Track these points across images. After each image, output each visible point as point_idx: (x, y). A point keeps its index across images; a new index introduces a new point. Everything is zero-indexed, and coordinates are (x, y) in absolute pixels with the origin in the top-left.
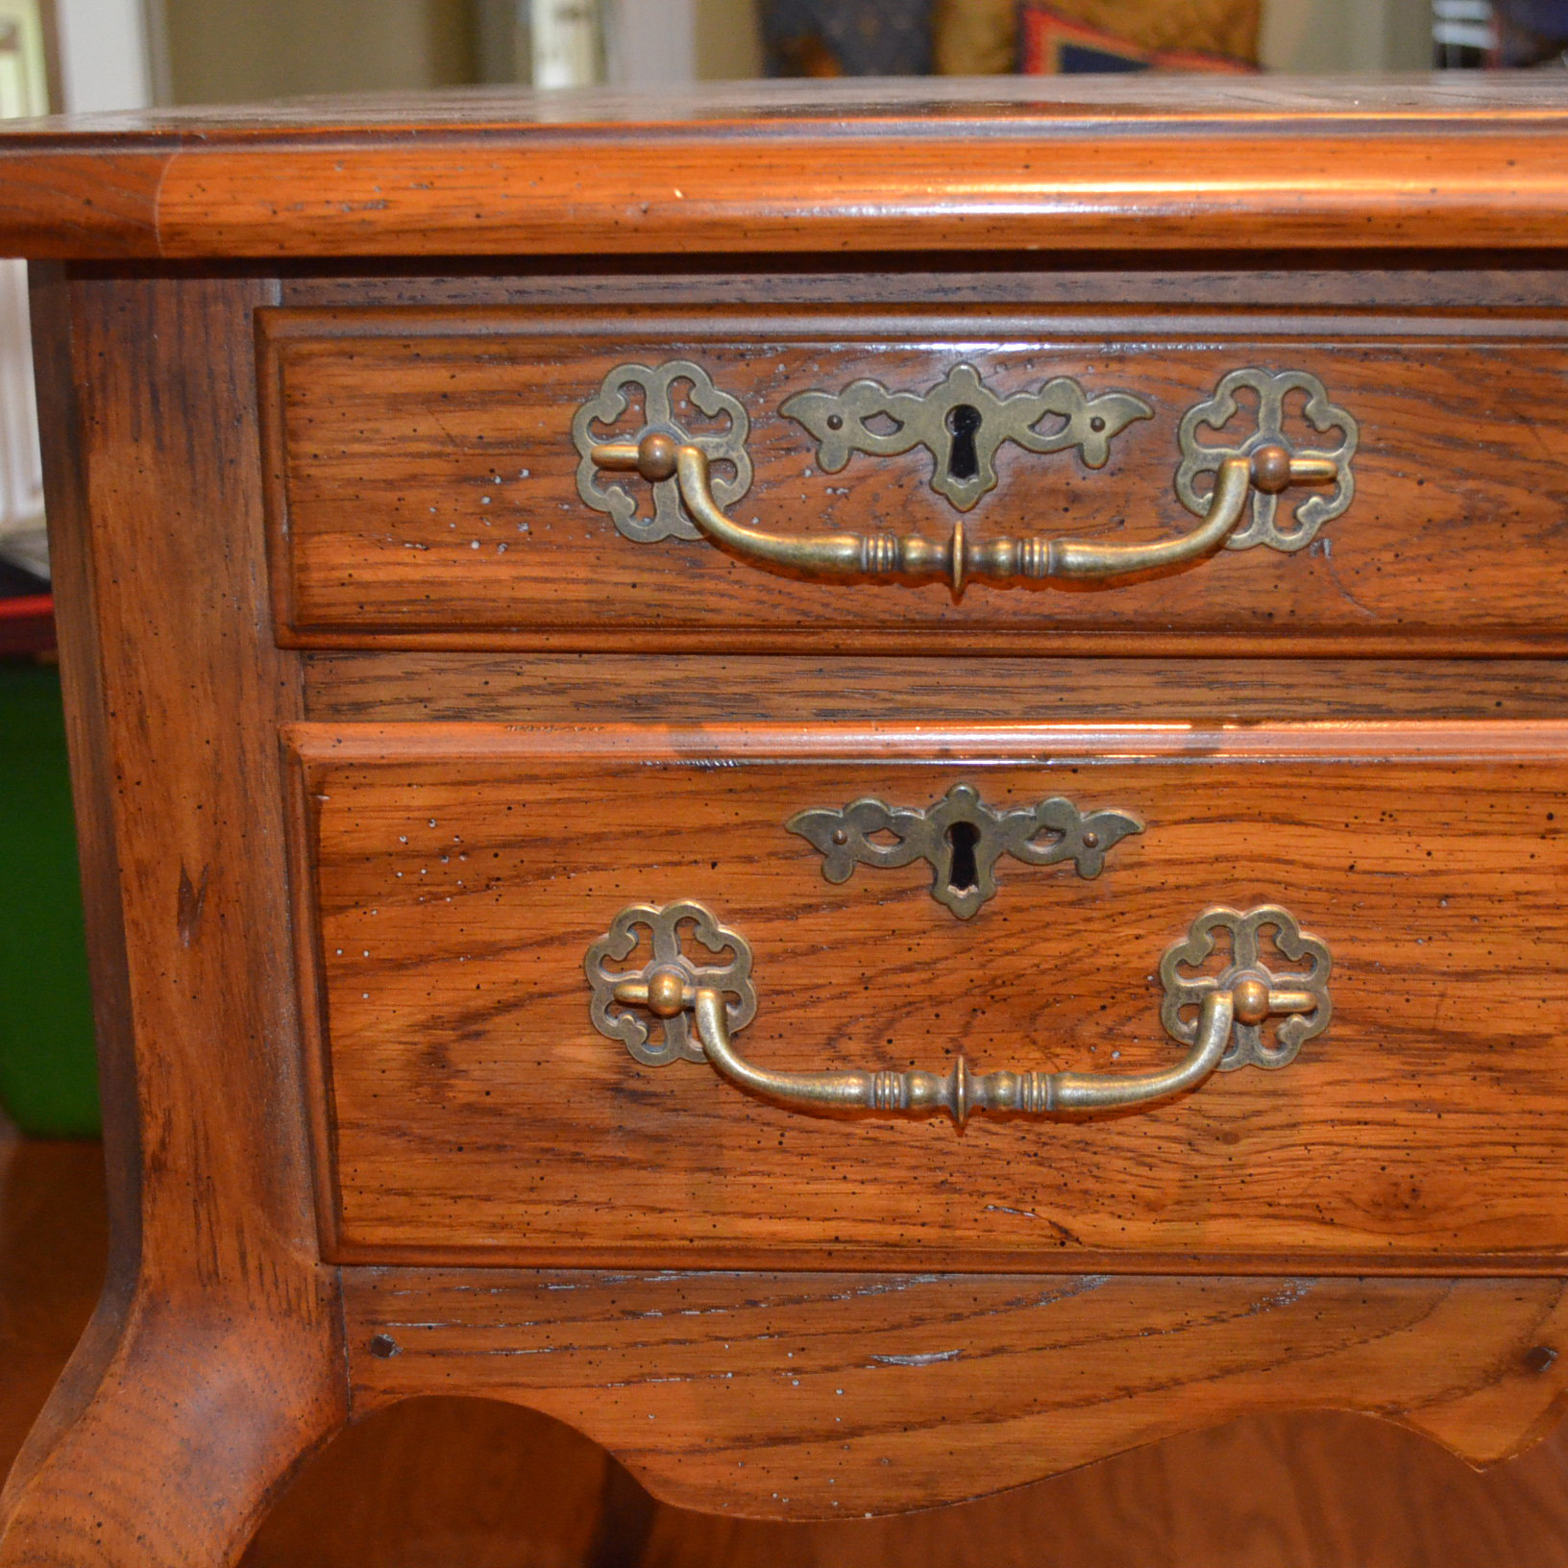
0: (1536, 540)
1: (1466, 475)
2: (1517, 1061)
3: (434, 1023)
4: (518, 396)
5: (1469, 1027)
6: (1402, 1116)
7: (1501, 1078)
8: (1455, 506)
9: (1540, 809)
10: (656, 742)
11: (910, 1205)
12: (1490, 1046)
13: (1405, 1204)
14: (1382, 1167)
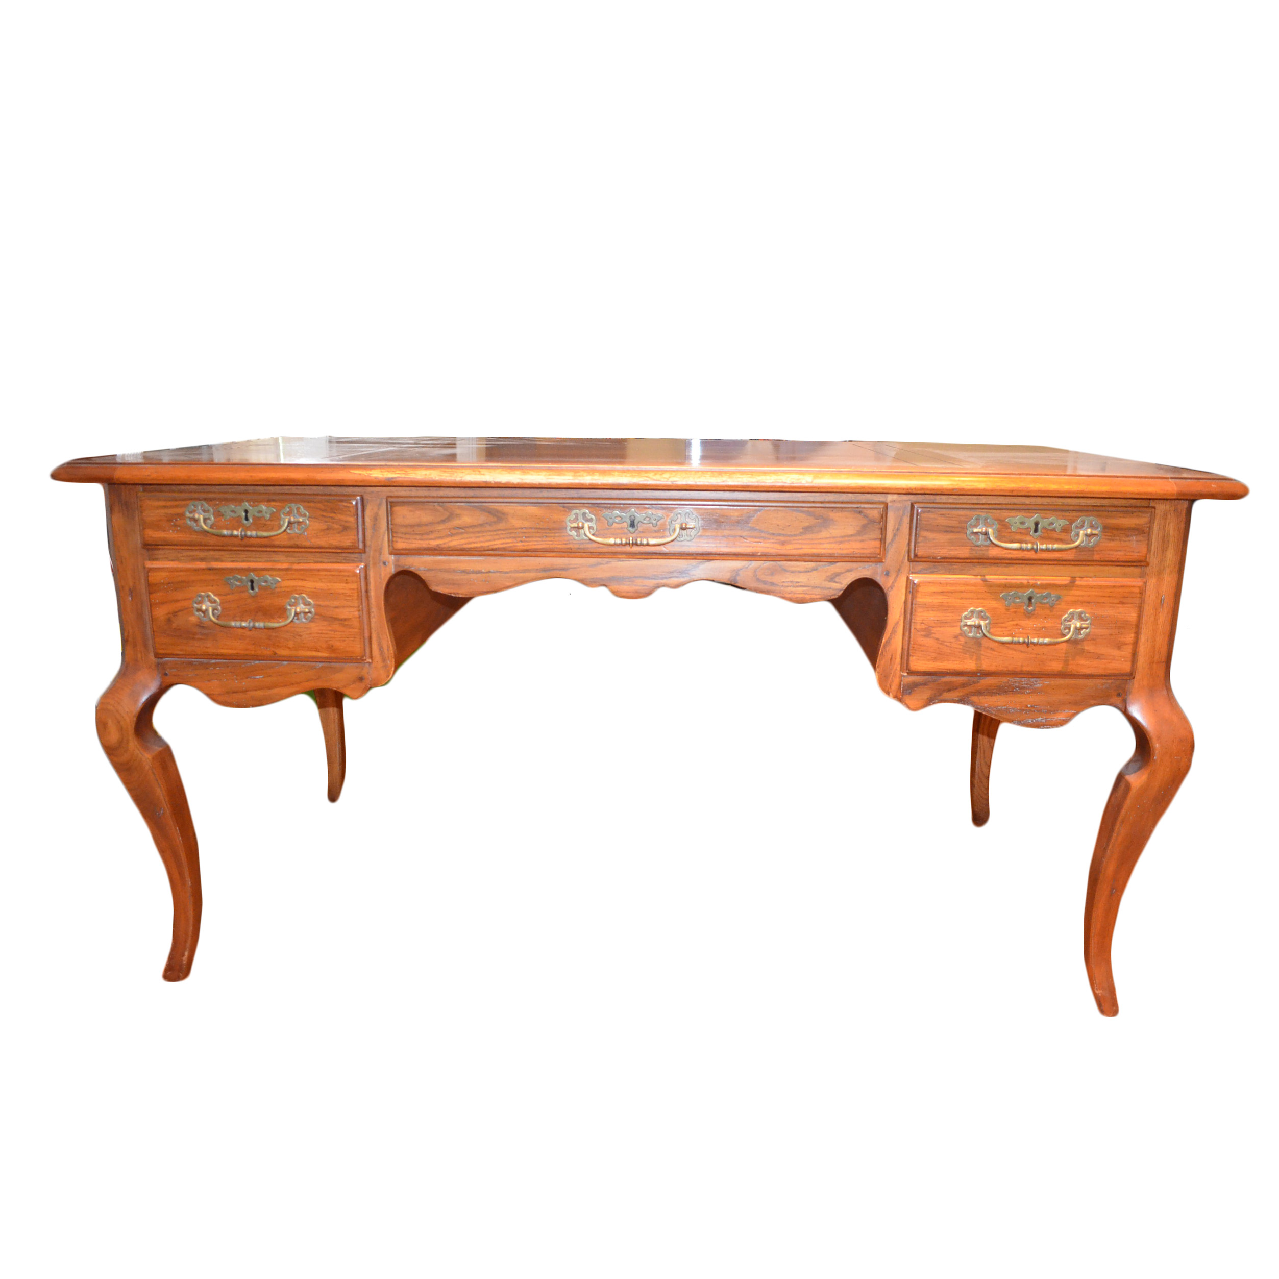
0: (339, 533)
1: (326, 522)
2: (346, 623)
3: (169, 613)
4: (176, 506)
5: (338, 617)
6: (328, 632)
7: (344, 626)
8: (325, 527)
9: (345, 578)
10: (203, 565)
11: (249, 647)
12: (342, 620)
13: (331, 648)
14: (327, 642)
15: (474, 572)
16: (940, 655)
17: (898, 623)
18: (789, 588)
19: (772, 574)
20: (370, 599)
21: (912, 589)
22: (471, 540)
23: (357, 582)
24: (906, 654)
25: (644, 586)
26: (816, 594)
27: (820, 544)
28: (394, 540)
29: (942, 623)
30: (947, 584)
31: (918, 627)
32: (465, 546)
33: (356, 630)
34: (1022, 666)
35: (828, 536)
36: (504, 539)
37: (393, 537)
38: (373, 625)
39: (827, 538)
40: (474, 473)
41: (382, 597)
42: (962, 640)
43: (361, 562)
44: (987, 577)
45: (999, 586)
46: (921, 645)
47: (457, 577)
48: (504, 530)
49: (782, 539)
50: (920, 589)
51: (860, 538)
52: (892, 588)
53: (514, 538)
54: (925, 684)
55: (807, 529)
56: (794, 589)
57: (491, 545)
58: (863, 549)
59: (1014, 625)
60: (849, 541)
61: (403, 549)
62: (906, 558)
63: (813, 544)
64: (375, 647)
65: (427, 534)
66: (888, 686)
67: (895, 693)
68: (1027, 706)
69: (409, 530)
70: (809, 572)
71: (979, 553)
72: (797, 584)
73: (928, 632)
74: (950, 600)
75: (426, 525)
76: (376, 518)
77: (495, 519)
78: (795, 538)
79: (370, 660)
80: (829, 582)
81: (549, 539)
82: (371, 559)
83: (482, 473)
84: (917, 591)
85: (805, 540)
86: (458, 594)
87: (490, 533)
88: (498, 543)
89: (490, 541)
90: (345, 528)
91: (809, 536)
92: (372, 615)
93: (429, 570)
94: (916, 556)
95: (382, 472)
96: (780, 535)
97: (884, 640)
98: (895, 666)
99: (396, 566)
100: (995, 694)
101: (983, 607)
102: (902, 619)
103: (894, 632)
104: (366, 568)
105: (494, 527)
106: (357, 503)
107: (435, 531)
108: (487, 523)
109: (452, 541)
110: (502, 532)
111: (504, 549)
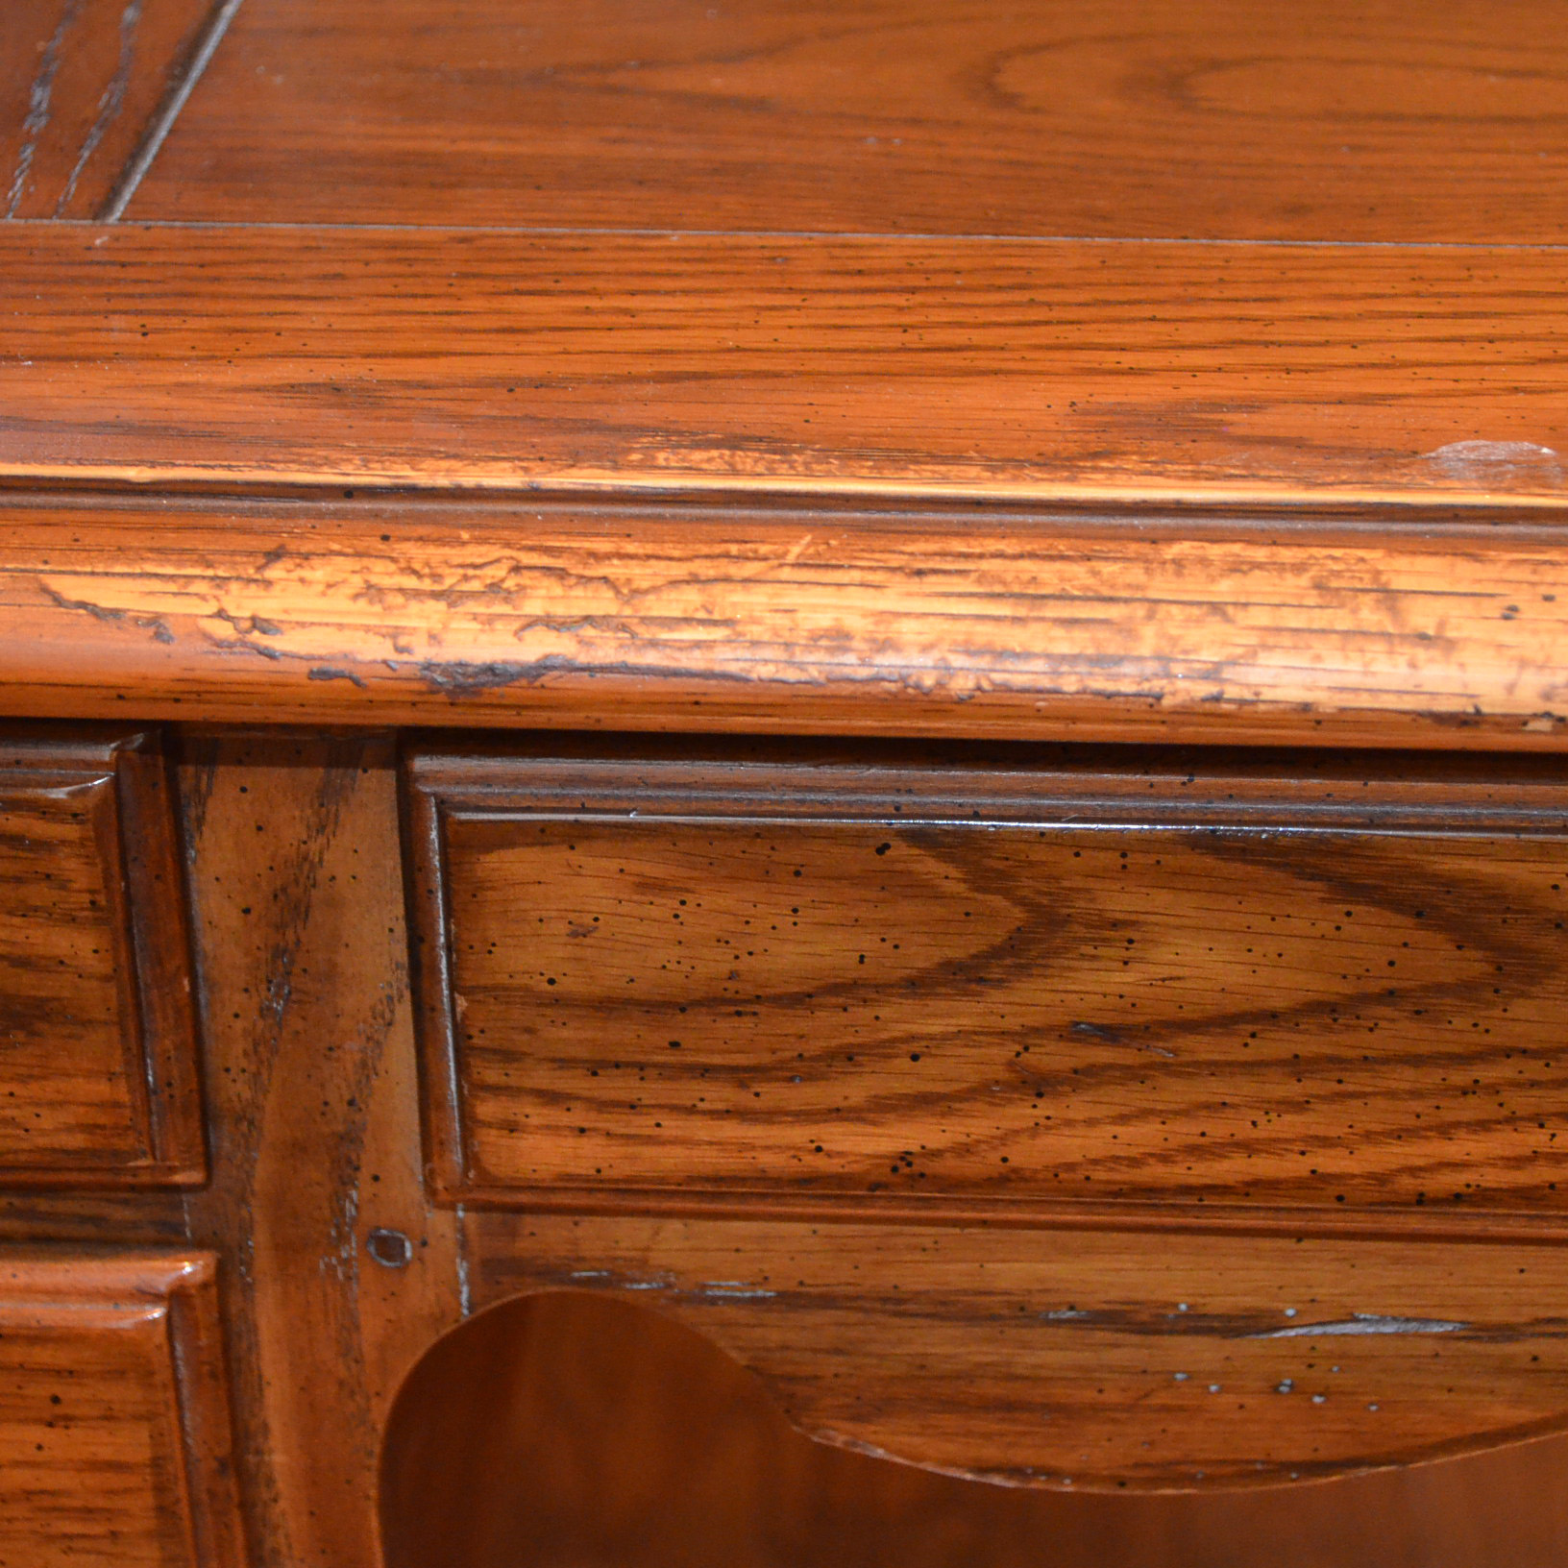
15: (1197, 1324)
22: (1218, 1129)
23: (149, 1417)
28: (487, 1109)
32: (1154, 1173)
37: (472, 1088)
40: (1343, 620)
43: (168, 1241)
47: (1038, 1354)
48: (1544, 1054)
57: (1413, 1171)
61: (571, 1181)
65: (797, 1070)
69: (626, 1036)
75: (798, 999)
77: (1474, 964)
82: (258, 1213)
83: (1422, 616)
86: (1053, 1474)
87: (1405, 1078)
89: (1403, 1135)
90: (17, 1016)
93: (791, 1300)
95: (372, 592)
99: (491, 1274)
104: (221, 1276)
105: (1459, 1030)
106: (116, 783)
107: (884, 1050)
108: (1390, 996)
109: (1035, 1130)
110: (1534, 1069)
111: (1526, 1196)
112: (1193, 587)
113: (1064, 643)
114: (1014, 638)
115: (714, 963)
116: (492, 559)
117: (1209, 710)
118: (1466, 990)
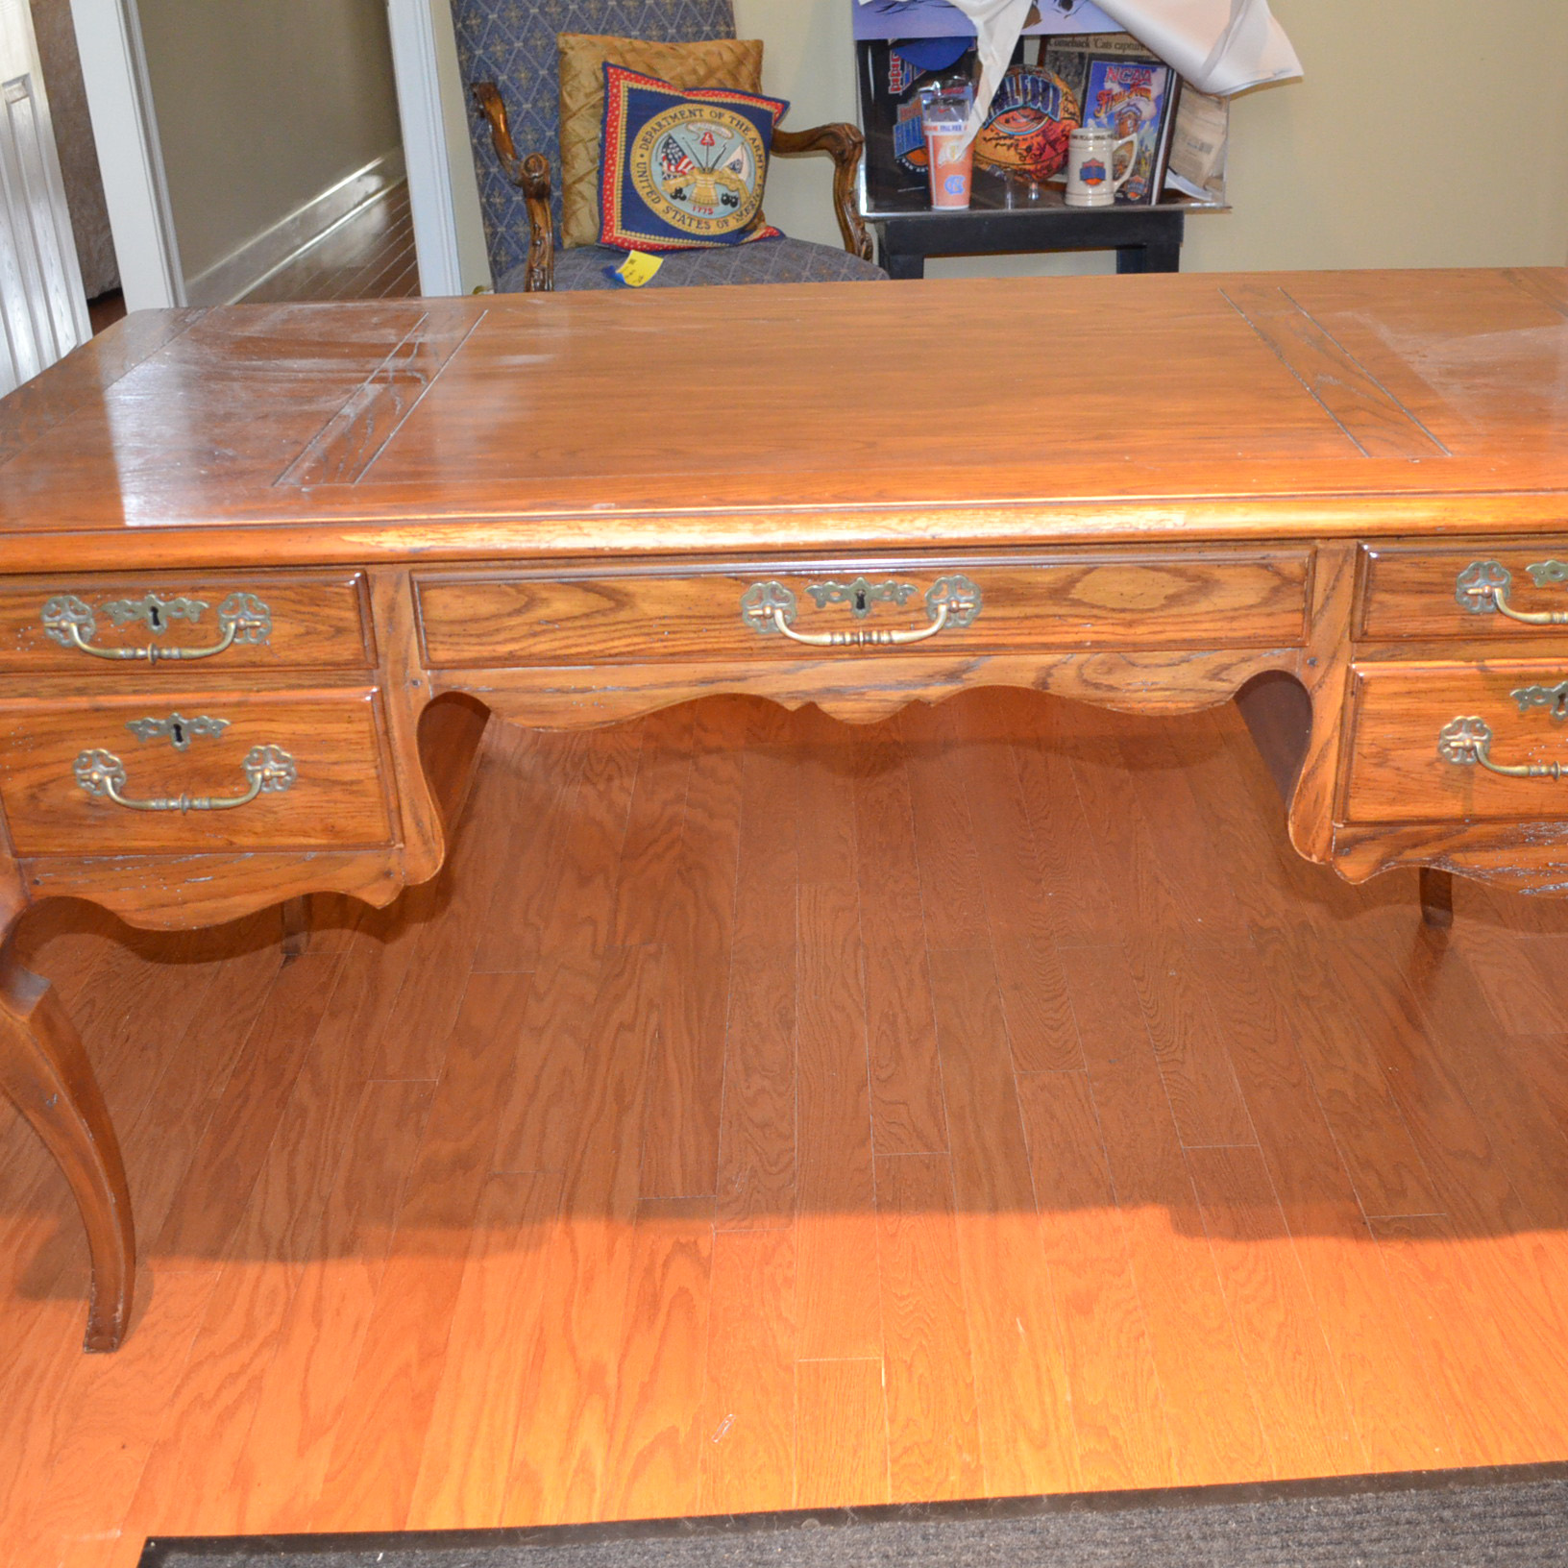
0: (328, 639)
1: (303, 621)
2: (355, 788)
3: (31, 787)
4: (24, 606)
5: (339, 778)
6: (325, 804)
7: (352, 792)
8: (302, 630)
9: (346, 715)
10: (82, 702)
11: (183, 835)
12: (346, 784)
13: (331, 830)
14: (322, 820)
15: (576, 691)
16: (1402, 795)
17: (1328, 743)
18: (1140, 693)
19: (1110, 671)
20: (393, 742)
21: (1357, 688)
22: (569, 642)
23: (368, 720)
24: (1343, 794)
25: (880, 701)
26: (1186, 702)
27: (1196, 622)
28: (431, 646)
29: (1407, 743)
30: (1418, 679)
31: (1365, 750)
32: (558, 652)
33: (372, 800)
34: (1542, 805)
35: (1212, 609)
36: (630, 636)
37: (428, 641)
38: (401, 784)
39: (1208, 613)
40: (571, 532)
41: (415, 739)
42: (1441, 768)
43: (371, 683)
44: (1488, 663)
45: (1508, 678)
46: (1369, 780)
47: (546, 700)
48: (628, 622)
49: (1128, 616)
50: (1372, 689)
51: (1268, 610)
52: (1320, 687)
53: (648, 634)
54: (1373, 839)
55: (1173, 600)
56: (1149, 694)
57: (608, 649)
58: (1272, 627)
59: (1531, 741)
60: (1247, 615)
61: (448, 661)
62: (1348, 634)
63: (1184, 623)
64: (408, 820)
65: (490, 634)
66: (1310, 843)
67: (1321, 855)
68: (1547, 865)
69: (457, 629)
70: (1174, 665)
71: (1477, 626)
72: (1153, 687)
73: (1382, 758)
74: (1422, 705)
75: (487, 619)
76: (392, 608)
77: (612, 604)
78: (1151, 614)
79: (401, 845)
80: (1211, 680)
81: (713, 634)
82: (389, 676)
83: (586, 531)
84: (1365, 693)
85: (1169, 616)
86: (551, 727)
87: (603, 629)
88: (619, 645)
89: (604, 641)
90: (340, 631)
91: (1175, 611)
92: (399, 769)
93: (496, 690)
94: (1365, 634)
95: (400, 536)
96: (1123, 610)
97: (1303, 771)
98: (1324, 809)
99: (436, 687)
100: (1494, 847)
101: (1480, 713)
102: (1337, 734)
103: (1322, 756)
104: (381, 691)
105: (611, 618)
106: (356, 584)
107: (505, 629)
108: (597, 612)
109: (535, 644)
110: (626, 626)
111: (630, 653)
112: (546, 528)
113: (522, 538)
114: (513, 538)
115: (471, 612)
116: (421, 530)
117: (548, 550)
118: (611, 609)
